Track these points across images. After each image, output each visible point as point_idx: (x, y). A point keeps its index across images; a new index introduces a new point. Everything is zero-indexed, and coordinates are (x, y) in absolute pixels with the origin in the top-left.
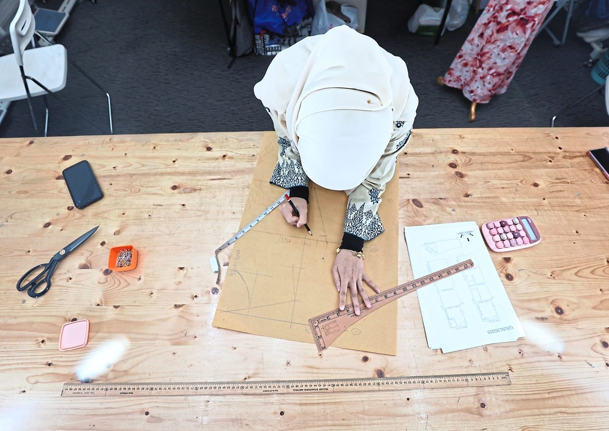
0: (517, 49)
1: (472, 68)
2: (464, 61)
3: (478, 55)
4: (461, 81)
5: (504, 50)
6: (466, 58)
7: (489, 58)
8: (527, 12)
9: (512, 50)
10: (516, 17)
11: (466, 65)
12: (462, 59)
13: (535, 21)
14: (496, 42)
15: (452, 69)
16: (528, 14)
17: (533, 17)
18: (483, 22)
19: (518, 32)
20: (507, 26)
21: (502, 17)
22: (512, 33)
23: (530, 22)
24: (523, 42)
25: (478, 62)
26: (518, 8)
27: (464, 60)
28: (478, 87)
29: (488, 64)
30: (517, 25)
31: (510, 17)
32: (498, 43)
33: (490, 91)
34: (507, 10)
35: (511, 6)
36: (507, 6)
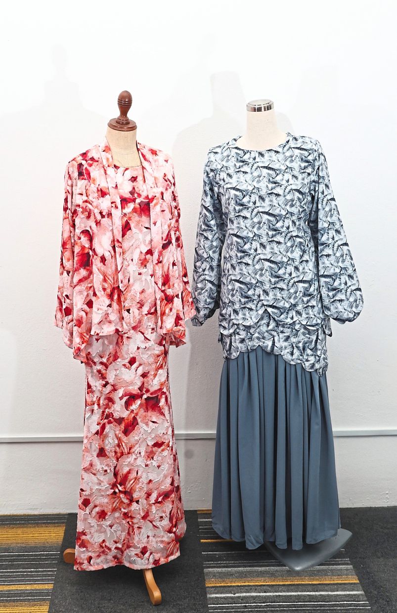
0: (167, 442)
1: (117, 514)
2: (97, 509)
3: (114, 486)
4: (110, 549)
5: (150, 455)
6: (97, 502)
7: (137, 479)
8: (149, 387)
9: (163, 447)
10: (138, 402)
11: (102, 515)
12: (91, 505)
13: (164, 393)
14: (133, 450)
15: (84, 533)
16: (152, 390)
17: (160, 389)
18: (94, 431)
19: (154, 420)
20: (135, 418)
21: (119, 409)
22: (147, 425)
23: (161, 397)
24: (168, 428)
25: (122, 496)
26: (134, 389)
27: (95, 506)
28: (148, 537)
29: (141, 489)
30: (147, 410)
31: (131, 405)
32: (136, 449)
33: (170, 531)
34: (121, 398)
35: (124, 391)
36: (117, 392)
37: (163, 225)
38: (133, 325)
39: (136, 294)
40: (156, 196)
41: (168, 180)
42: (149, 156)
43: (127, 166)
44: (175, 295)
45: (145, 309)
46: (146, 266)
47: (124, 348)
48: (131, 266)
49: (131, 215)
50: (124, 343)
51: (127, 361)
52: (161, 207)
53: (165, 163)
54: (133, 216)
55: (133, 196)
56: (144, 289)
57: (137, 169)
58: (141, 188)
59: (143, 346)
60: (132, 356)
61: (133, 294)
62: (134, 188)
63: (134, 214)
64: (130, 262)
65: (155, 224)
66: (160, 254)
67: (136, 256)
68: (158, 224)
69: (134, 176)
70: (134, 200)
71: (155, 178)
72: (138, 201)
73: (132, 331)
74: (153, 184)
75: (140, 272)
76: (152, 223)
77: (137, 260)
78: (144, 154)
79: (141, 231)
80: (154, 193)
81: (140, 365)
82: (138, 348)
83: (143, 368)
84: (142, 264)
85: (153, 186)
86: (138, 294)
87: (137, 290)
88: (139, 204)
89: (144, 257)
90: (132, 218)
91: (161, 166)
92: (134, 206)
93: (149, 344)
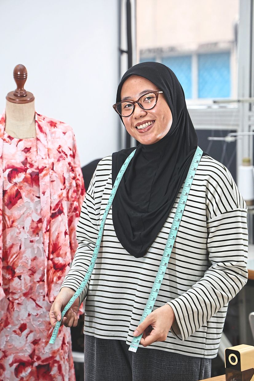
8: (41, 355)
16: (43, 357)
17: (52, 357)
21: (9, 376)
23: (53, 365)
26: (25, 356)
31: (21, 372)
34: (11, 365)
35: (14, 357)
36: (8, 358)
37: (52, 195)
38: (25, 291)
39: (28, 261)
40: (46, 167)
41: (63, 151)
42: (46, 127)
43: (21, 138)
44: (67, 264)
45: (37, 277)
46: (38, 234)
47: (15, 314)
48: (22, 233)
49: (22, 185)
50: (15, 309)
51: (17, 327)
52: (50, 177)
53: (63, 135)
54: (24, 186)
55: (25, 166)
56: (36, 257)
57: (31, 141)
58: (34, 158)
59: (34, 313)
60: (22, 322)
61: (24, 261)
62: (26, 159)
63: (25, 183)
64: (22, 229)
65: (44, 193)
66: (49, 222)
67: (28, 224)
68: (47, 194)
69: (28, 147)
70: (25, 170)
71: (49, 150)
72: (29, 171)
73: (23, 298)
74: (45, 155)
75: (31, 240)
76: (41, 193)
77: (28, 228)
78: (42, 125)
79: (32, 200)
80: (45, 163)
81: (31, 332)
82: (29, 315)
83: (34, 335)
84: (34, 232)
85: (44, 157)
86: (30, 261)
87: (28, 257)
88: (31, 174)
89: (35, 225)
90: (23, 188)
91: (57, 138)
92: (24, 176)
93: (40, 311)
